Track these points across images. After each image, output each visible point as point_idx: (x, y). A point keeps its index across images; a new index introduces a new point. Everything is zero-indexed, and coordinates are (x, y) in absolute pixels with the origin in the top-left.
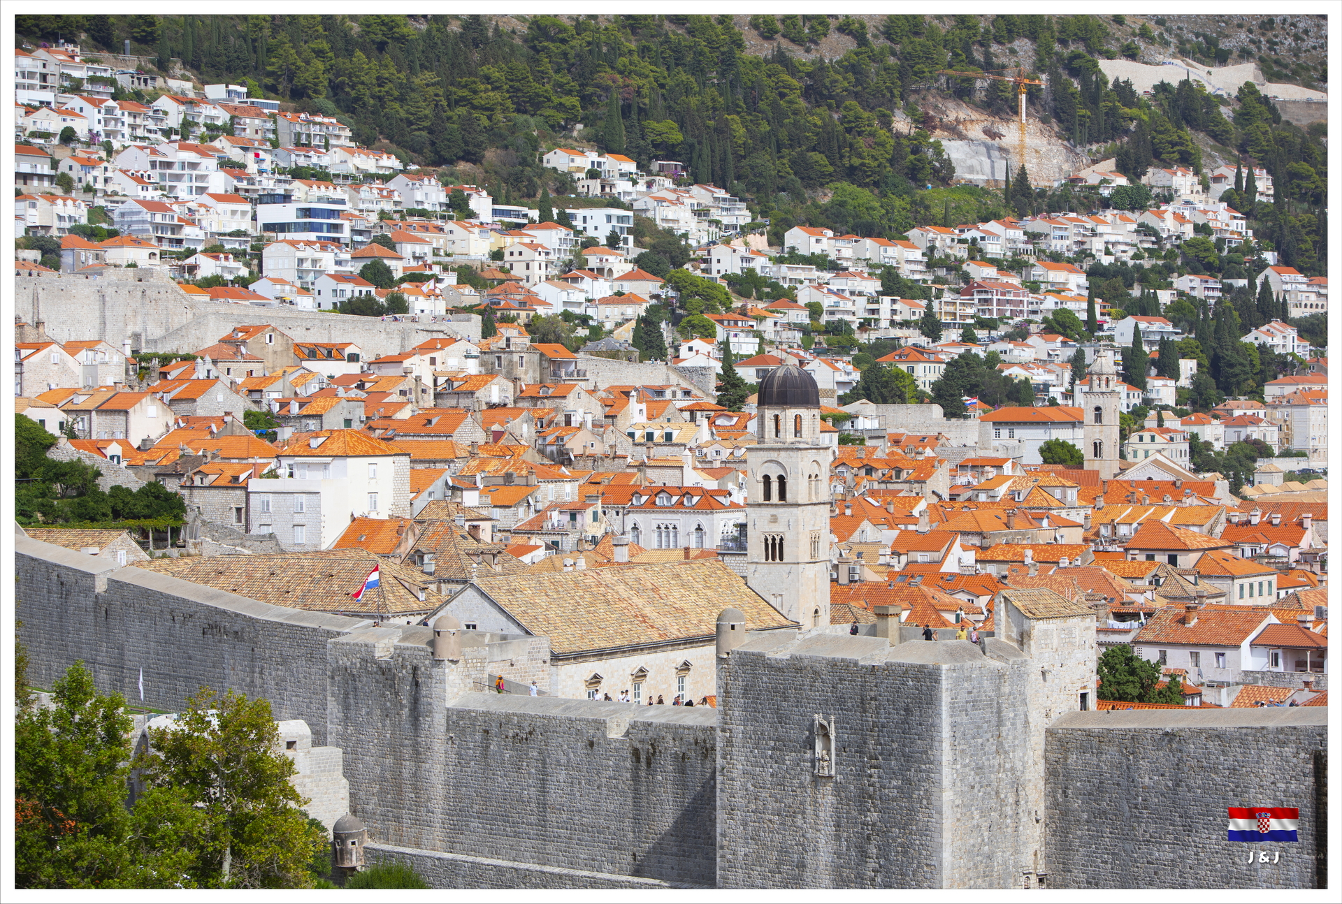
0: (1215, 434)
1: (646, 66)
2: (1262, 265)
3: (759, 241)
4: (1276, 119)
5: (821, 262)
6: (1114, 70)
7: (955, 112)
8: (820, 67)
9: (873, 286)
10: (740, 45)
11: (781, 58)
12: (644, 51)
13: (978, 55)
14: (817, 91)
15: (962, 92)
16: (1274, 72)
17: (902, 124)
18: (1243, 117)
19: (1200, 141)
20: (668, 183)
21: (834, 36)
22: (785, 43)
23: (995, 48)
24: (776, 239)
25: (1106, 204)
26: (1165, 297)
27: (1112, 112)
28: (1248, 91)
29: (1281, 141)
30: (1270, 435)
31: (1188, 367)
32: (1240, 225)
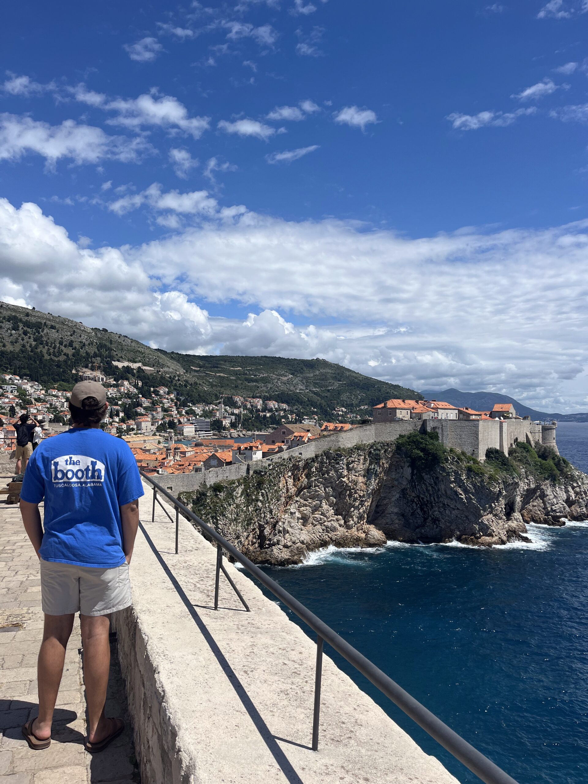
0: (124, 426)
1: (24, 360)
2: (139, 397)
3: (43, 392)
4: (144, 372)
5: (54, 396)
6: (115, 363)
7: (84, 370)
8: (59, 361)
9: (64, 400)
10: (44, 357)
11: (51, 359)
12: (24, 357)
13: (90, 360)
14: (58, 366)
15: (86, 367)
16: (144, 366)
17: (74, 372)
18: (138, 372)
19: (130, 375)
20: (26, 381)
21: (62, 355)
22: (52, 357)
23: (93, 359)
24: (46, 392)
25: (111, 386)
26: (120, 403)
27: (114, 371)
28: (139, 368)
29: (144, 376)
30: (135, 427)
31: (122, 414)
32: (135, 390)
